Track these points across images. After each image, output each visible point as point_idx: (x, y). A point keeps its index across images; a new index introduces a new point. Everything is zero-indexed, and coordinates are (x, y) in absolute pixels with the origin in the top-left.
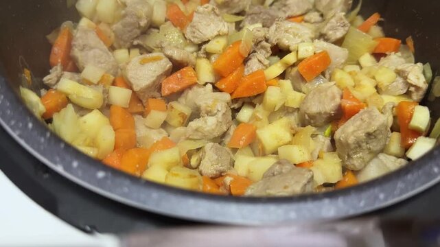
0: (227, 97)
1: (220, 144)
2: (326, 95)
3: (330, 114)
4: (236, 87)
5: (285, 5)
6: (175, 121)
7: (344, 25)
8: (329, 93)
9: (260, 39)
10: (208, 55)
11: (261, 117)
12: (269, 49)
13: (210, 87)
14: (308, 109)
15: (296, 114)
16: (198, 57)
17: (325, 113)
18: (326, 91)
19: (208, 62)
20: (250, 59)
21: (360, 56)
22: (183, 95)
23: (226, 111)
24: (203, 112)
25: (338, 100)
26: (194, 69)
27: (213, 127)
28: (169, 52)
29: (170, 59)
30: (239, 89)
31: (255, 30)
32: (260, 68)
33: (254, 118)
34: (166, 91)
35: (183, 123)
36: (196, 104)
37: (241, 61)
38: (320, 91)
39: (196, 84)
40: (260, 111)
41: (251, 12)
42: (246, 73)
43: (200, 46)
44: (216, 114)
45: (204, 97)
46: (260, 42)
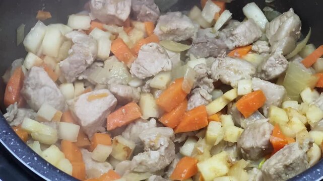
0: (170, 132)
1: (163, 177)
2: (259, 132)
3: (262, 149)
4: (179, 122)
5: (232, 35)
6: (120, 155)
7: (283, 63)
8: (261, 129)
9: (202, 76)
10: (152, 90)
11: (202, 152)
12: (212, 85)
13: (153, 121)
14: (243, 144)
15: (235, 148)
16: (142, 92)
17: (257, 148)
18: (259, 128)
19: (152, 97)
20: (193, 94)
21: (302, 91)
22: (127, 129)
23: (169, 146)
24: (147, 147)
25: (268, 136)
26: (138, 104)
27: (157, 161)
28: (114, 89)
29: (115, 95)
30: (183, 124)
31: (197, 68)
32: (203, 103)
33: (196, 152)
34: (111, 126)
35: (128, 157)
36: (140, 139)
37: (184, 97)
38: (254, 127)
39: (140, 118)
40: (202, 146)
41: (197, 41)
42: (189, 108)
43: (144, 81)
44: (159, 148)
45: (149, 132)
46: (202, 78)
